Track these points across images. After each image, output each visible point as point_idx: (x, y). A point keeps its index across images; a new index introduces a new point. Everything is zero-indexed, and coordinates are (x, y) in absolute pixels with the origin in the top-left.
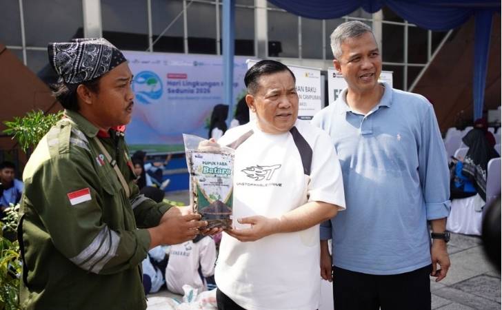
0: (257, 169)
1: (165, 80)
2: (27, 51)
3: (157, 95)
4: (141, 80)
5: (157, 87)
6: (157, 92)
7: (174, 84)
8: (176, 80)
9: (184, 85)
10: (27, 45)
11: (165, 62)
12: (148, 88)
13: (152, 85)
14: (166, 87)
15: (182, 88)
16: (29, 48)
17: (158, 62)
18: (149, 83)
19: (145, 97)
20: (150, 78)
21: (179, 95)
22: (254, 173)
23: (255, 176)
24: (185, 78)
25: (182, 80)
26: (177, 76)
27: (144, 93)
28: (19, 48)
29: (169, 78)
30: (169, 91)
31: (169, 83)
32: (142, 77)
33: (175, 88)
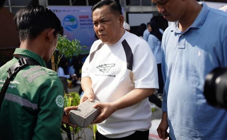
0: (104, 67)
1: (78, 19)
2: (12, 8)
3: (75, 27)
4: (67, 19)
5: (75, 23)
6: (75, 25)
7: (83, 21)
8: (84, 19)
9: (88, 21)
10: (12, 5)
11: (78, 10)
12: (70, 23)
13: (73, 22)
14: (79, 23)
15: (87, 22)
16: (12, 6)
17: (75, 10)
18: (71, 21)
19: (70, 28)
20: (71, 18)
21: (85, 26)
22: (102, 68)
23: (103, 70)
24: (88, 18)
25: (87, 19)
26: (84, 17)
27: (69, 26)
28: (8, 6)
29: (80, 18)
30: (81, 24)
31: (81, 21)
32: (68, 18)
33: (83, 23)
